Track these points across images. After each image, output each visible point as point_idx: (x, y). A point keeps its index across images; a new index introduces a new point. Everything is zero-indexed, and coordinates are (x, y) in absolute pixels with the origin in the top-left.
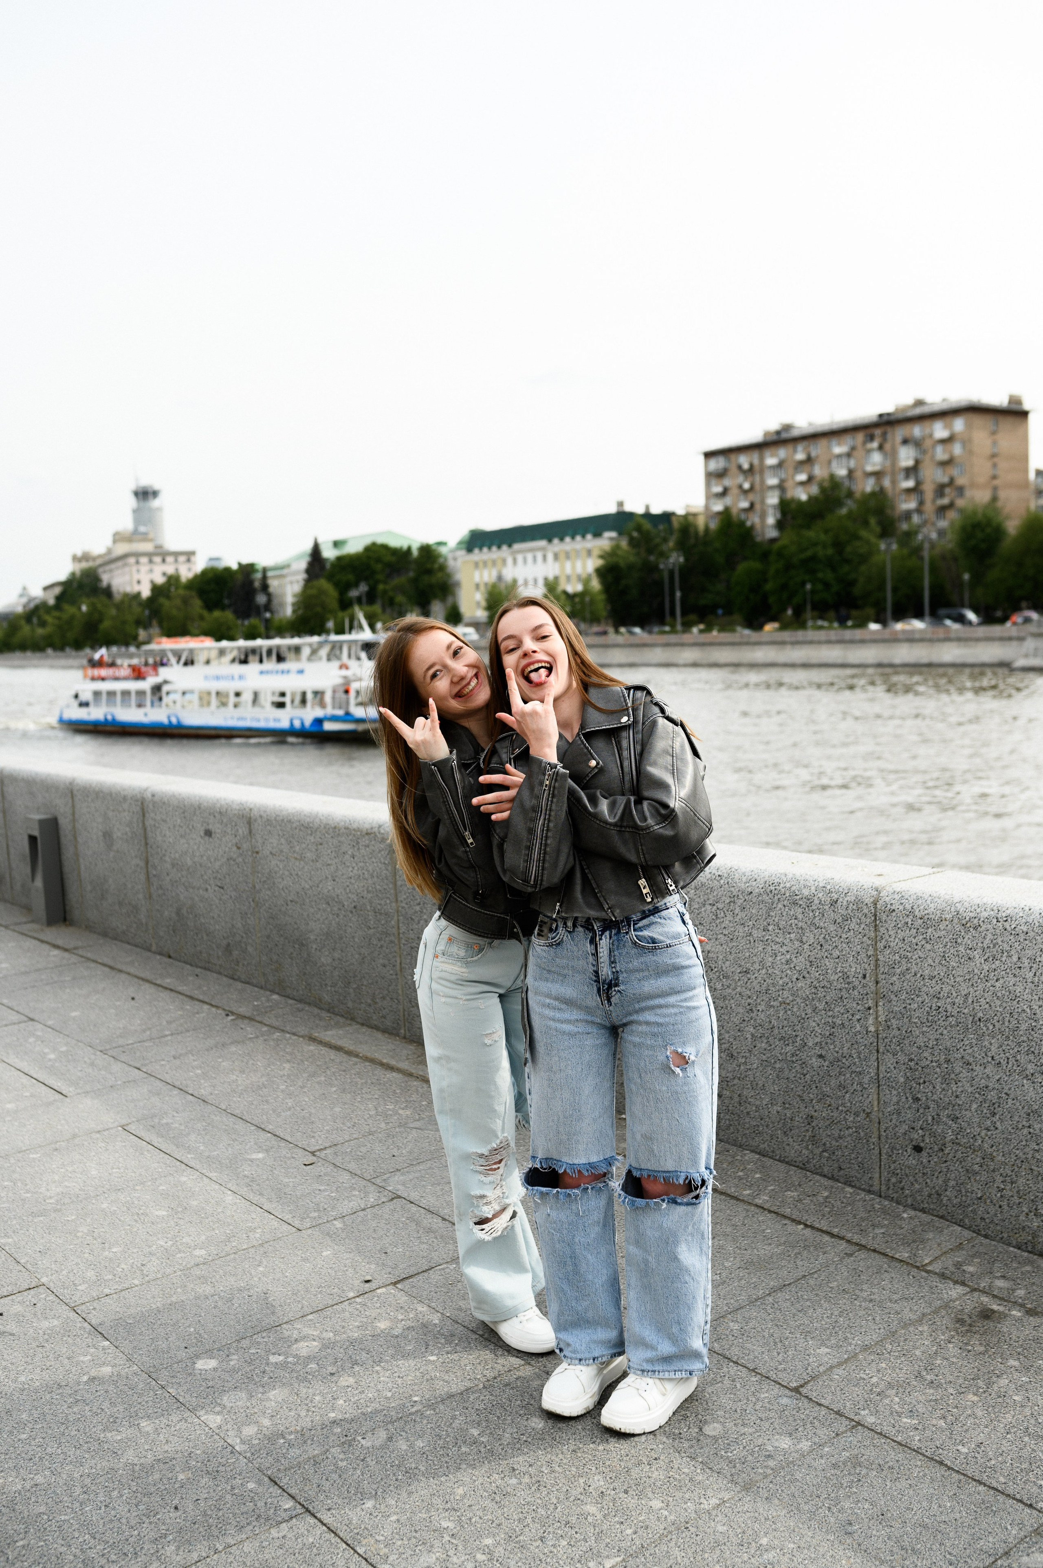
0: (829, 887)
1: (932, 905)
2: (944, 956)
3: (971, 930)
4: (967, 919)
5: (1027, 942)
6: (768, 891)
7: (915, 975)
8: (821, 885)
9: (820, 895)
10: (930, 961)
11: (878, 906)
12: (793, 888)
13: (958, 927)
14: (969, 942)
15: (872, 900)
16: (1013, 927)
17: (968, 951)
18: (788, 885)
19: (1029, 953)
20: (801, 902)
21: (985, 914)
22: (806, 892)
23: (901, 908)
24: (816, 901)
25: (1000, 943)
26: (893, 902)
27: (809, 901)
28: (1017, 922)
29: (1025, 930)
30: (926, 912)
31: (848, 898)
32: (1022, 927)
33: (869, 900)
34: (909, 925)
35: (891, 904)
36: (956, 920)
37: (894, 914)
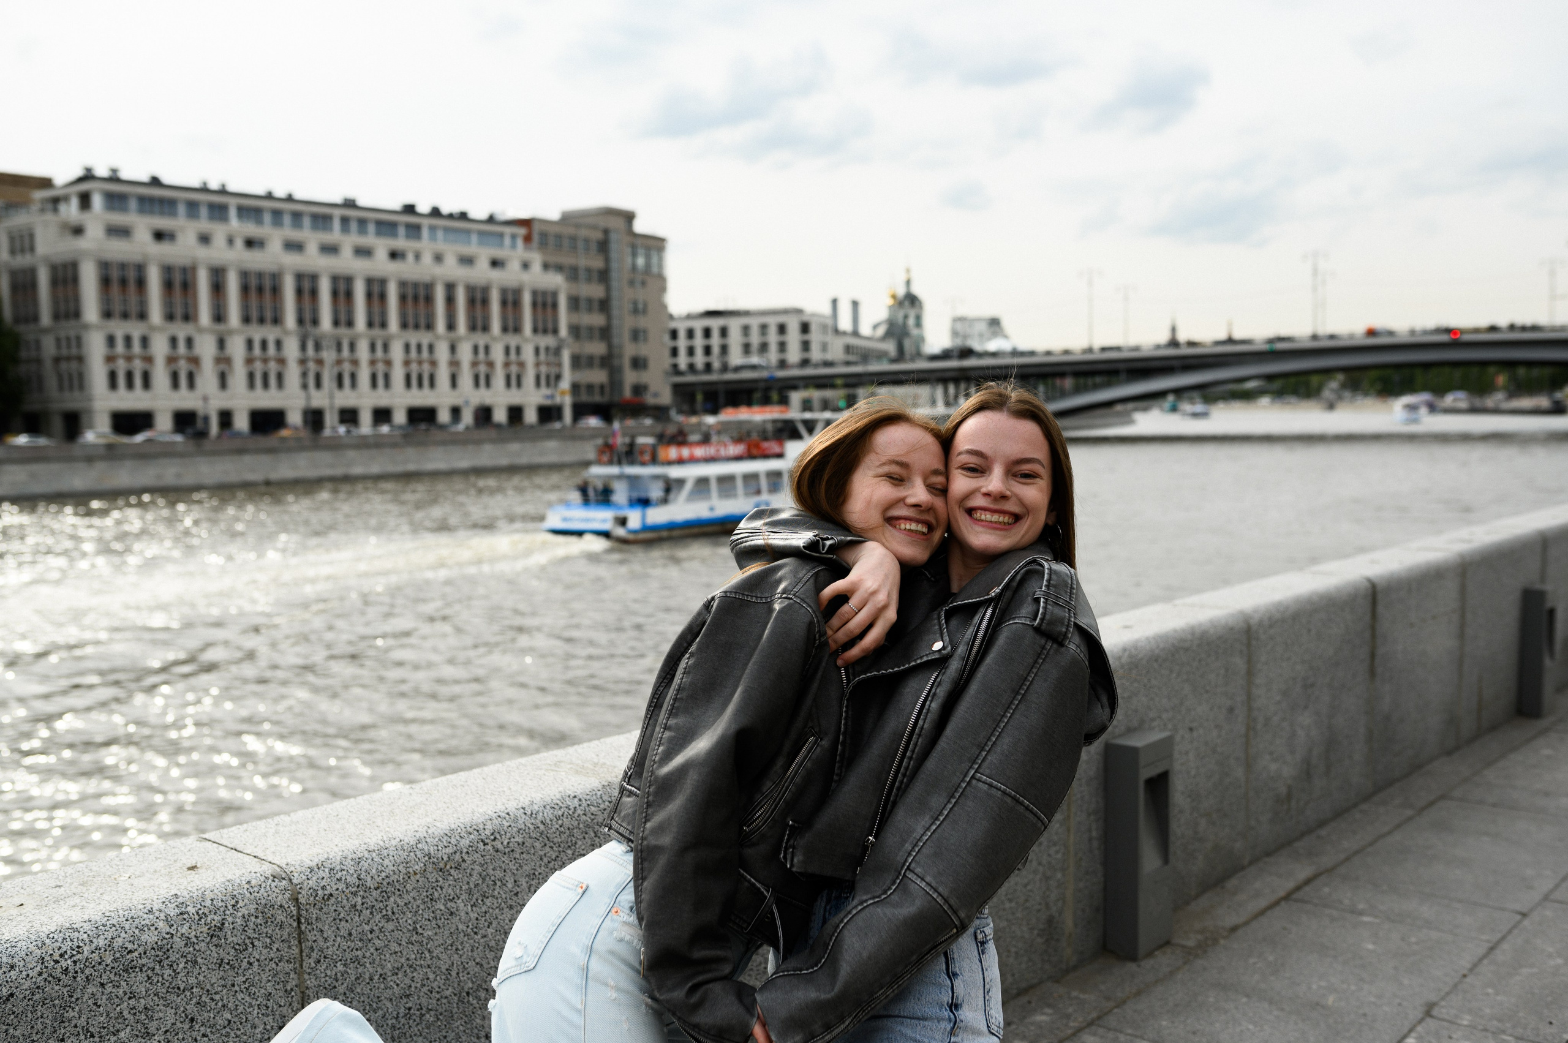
0: (191, 910)
1: (386, 862)
2: (415, 929)
3: (452, 871)
4: (445, 858)
5: (524, 855)
6: (58, 973)
7: (371, 979)
8: (172, 912)
9: (184, 930)
10: (394, 947)
11: (302, 900)
12: (118, 942)
13: (433, 876)
14: (450, 891)
15: (287, 895)
16: (505, 843)
17: (449, 904)
18: (101, 942)
19: (527, 868)
20: (144, 961)
21: (465, 842)
22: (150, 938)
23: (341, 886)
24: (179, 943)
25: (492, 872)
26: (323, 883)
27: (162, 951)
28: (508, 835)
29: (520, 840)
30: (384, 874)
31: (244, 911)
32: (517, 839)
33: (283, 899)
34: (359, 907)
35: (324, 888)
36: (430, 868)
37: (333, 900)
